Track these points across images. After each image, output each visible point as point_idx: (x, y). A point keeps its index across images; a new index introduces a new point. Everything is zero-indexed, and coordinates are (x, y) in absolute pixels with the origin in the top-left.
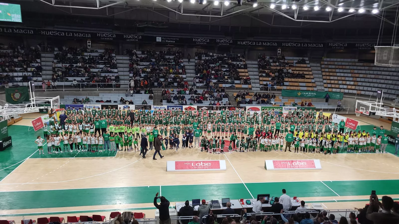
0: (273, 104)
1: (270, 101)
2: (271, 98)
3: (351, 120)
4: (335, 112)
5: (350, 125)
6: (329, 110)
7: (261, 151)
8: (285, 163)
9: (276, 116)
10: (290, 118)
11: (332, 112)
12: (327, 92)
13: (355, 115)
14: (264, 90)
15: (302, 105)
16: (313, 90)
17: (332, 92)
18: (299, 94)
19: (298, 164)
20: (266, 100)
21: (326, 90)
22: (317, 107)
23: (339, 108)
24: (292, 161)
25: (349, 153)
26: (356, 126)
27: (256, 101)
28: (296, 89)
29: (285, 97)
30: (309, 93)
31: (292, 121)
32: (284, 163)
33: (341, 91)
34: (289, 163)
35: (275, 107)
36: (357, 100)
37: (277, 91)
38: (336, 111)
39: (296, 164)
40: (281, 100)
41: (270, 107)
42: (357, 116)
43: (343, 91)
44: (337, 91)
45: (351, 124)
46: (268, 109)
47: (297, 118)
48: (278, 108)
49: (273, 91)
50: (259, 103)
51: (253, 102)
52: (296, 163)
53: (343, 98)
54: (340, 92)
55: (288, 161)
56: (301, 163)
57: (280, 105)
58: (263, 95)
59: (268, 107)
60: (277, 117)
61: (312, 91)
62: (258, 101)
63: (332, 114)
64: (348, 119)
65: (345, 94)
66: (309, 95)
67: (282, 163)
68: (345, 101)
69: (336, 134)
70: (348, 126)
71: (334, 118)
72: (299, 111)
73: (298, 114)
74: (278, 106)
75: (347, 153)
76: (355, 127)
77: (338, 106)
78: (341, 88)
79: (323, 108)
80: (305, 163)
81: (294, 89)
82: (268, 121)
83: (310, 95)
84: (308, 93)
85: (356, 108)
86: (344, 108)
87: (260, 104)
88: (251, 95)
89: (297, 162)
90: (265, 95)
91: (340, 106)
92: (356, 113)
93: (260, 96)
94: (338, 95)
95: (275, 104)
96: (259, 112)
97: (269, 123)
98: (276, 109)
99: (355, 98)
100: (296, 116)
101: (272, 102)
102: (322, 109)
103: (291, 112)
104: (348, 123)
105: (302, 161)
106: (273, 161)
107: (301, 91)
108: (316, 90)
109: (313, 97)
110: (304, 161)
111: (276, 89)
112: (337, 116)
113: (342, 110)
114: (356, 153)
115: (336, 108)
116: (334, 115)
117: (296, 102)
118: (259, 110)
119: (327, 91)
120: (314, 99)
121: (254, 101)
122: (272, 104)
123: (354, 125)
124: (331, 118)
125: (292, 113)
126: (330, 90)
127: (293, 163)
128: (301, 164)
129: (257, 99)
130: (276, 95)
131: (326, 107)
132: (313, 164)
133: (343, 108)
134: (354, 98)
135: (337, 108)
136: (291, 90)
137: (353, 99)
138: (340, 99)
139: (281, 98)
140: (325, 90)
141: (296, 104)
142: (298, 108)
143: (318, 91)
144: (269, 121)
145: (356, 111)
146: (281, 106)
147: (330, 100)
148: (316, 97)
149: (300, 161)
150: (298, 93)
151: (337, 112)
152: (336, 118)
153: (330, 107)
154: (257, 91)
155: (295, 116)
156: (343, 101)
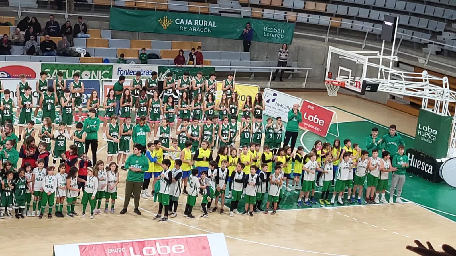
0: (82, 56)
1: (72, 45)
2: (76, 37)
3: (313, 108)
4: (269, 83)
5: (312, 123)
6: (253, 75)
7: (41, 215)
8: (120, 250)
9: (89, 96)
10: (136, 103)
11: (262, 84)
12: (247, 20)
13: (325, 90)
14: (52, 8)
15: (179, 60)
16: (206, 11)
17: (262, 19)
18: (165, 24)
19: (160, 252)
20: (56, 40)
21: (246, 11)
22: (219, 68)
23: (283, 70)
24: (142, 244)
25: (302, 207)
26: (326, 124)
27: (24, 44)
28: (156, 7)
29: (119, 34)
30: (196, 22)
31: (141, 113)
32: (114, 250)
33: (288, 19)
34: (131, 249)
35: (87, 66)
36: (330, 47)
37: (95, 11)
38: (273, 80)
39: (154, 252)
40: (106, 44)
41: (73, 65)
42: (329, 94)
43: (294, 19)
44: (276, 18)
45: (314, 118)
46: (66, 72)
47: (158, 102)
48: (96, 69)
49: (80, 10)
50: (31, 52)
51: (15, 48)
52: (153, 249)
53: (294, 40)
54: (284, 21)
55: (127, 244)
56: (168, 248)
57: (105, 58)
58: (48, 24)
59: (65, 67)
60: (95, 99)
61: (206, 15)
62: (29, 44)
63: (262, 90)
64: (305, 104)
65: (299, 25)
66: (195, 26)
67: (109, 251)
68: (298, 49)
69: (276, 150)
70: (305, 124)
71: (268, 101)
72: (163, 78)
73: (160, 87)
74: (98, 61)
75: (298, 207)
76: (324, 129)
77: (280, 64)
78: (289, 10)
79: (236, 69)
80: (183, 247)
81: (149, 6)
82: (64, 114)
83: (198, 29)
84: (193, 22)
85: (328, 70)
86: (296, 71)
87: (38, 54)
88: (7, 24)
89: (157, 244)
90: (56, 23)
91: (284, 64)
92: (327, 86)
93: (37, 26)
94: (279, 31)
95: (88, 55)
96: (33, 83)
97: (67, 120)
98: (90, 70)
99: (327, 40)
100: (156, 94)
101: (78, 49)
102: (231, 73)
103: (141, 81)
104: (307, 117)
105: (173, 240)
106: (79, 246)
107: (169, 13)
108: (217, 12)
109: (209, 35)
110: (179, 241)
111: (91, 5)
112: (275, 95)
113: (291, 75)
114: (326, 206)
115: (273, 69)
116: (268, 93)
117: (155, 50)
118: (33, 75)
119: (248, 15)
120: (212, 41)
121: (17, 43)
122: (79, 55)
123: (321, 122)
124: (260, 100)
125: (144, 84)
126: (257, 12)
127: (144, 250)
128: (169, 252)
129: (27, 37)
130: (90, 23)
131: (246, 68)
132: (204, 248)
133: (293, 70)
134: (323, 40)
135: (278, 70)
136: (139, 9)
137: (321, 44)
138: (286, 44)
139: (107, 34)
140: (243, 14)
141: (156, 56)
142: (162, 70)
143: (223, 15)
144: (69, 111)
145: (327, 79)
146: (107, 61)
147: (255, 45)
148: (215, 33)
149: (167, 243)
150: (162, 19)
151: (277, 84)
152: (274, 100)
153: (258, 67)
154: (27, 8)
155: (153, 97)
156: (291, 48)
